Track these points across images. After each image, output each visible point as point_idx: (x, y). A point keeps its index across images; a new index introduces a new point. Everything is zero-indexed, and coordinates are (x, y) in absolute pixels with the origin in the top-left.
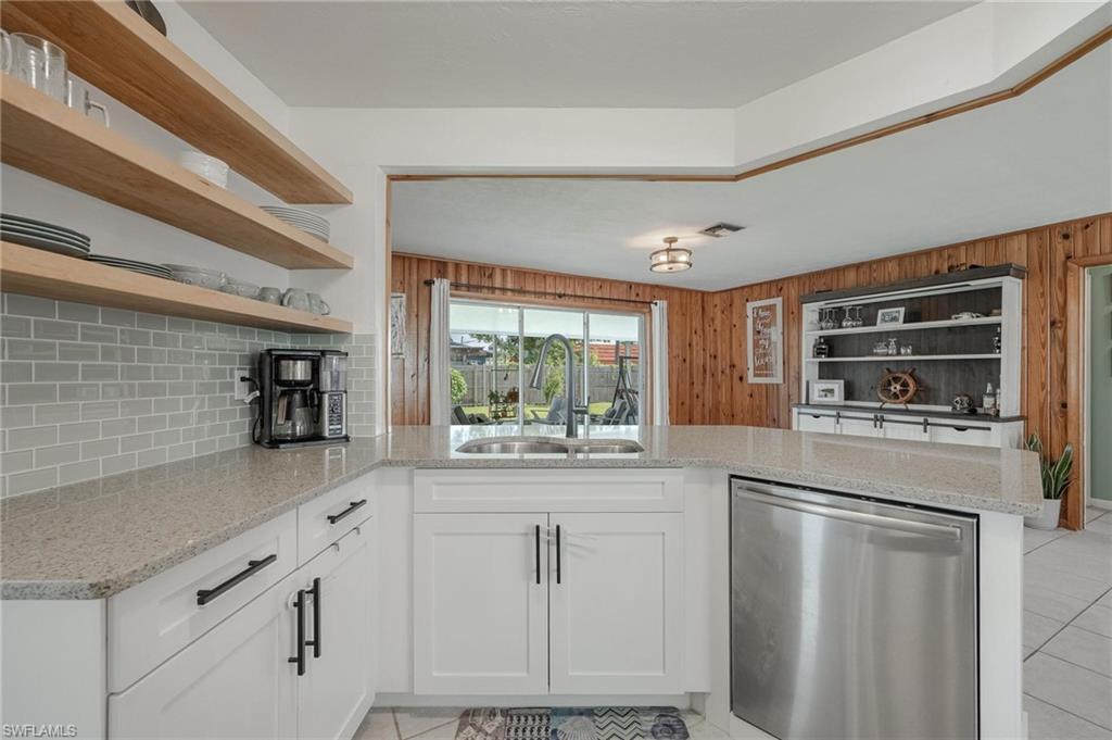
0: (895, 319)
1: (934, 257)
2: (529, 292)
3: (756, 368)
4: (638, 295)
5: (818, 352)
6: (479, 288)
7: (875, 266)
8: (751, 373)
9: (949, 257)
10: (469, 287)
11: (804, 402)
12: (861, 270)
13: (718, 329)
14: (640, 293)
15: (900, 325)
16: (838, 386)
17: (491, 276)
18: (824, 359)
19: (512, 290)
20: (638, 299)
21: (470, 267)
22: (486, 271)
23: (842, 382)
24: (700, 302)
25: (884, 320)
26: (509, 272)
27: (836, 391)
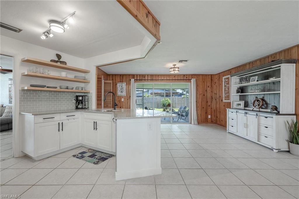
0: (254, 80)
1: (270, 58)
2: (154, 80)
3: (225, 97)
4: (187, 78)
5: (238, 92)
6: (142, 80)
7: (254, 63)
8: (224, 99)
9: (274, 57)
10: (140, 80)
11: (232, 108)
12: (250, 64)
13: (217, 85)
14: (188, 77)
15: (256, 82)
16: (242, 103)
17: (145, 77)
18: (239, 94)
19: (150, 80)
20: (187, 79)
21: (140, 75)
22: (144, 76)
23: (244, 101)
24: (210, 78)
25: (252, 81)
26: (149, 76)
27: (242, 105)
